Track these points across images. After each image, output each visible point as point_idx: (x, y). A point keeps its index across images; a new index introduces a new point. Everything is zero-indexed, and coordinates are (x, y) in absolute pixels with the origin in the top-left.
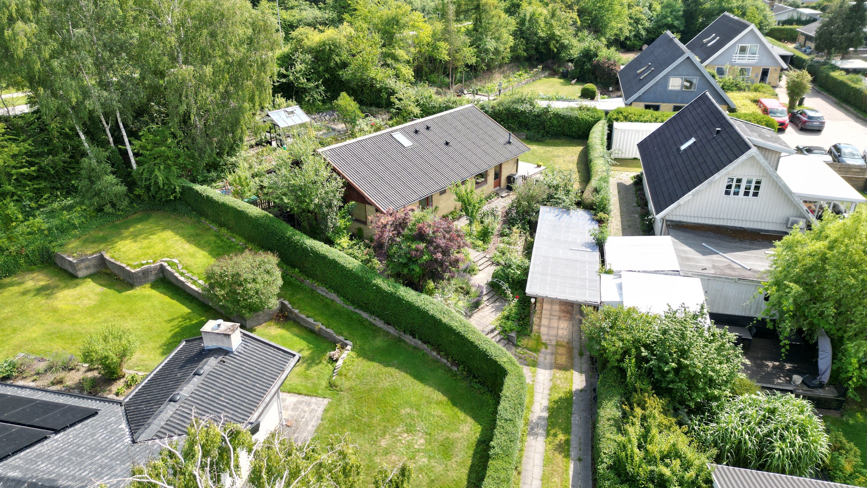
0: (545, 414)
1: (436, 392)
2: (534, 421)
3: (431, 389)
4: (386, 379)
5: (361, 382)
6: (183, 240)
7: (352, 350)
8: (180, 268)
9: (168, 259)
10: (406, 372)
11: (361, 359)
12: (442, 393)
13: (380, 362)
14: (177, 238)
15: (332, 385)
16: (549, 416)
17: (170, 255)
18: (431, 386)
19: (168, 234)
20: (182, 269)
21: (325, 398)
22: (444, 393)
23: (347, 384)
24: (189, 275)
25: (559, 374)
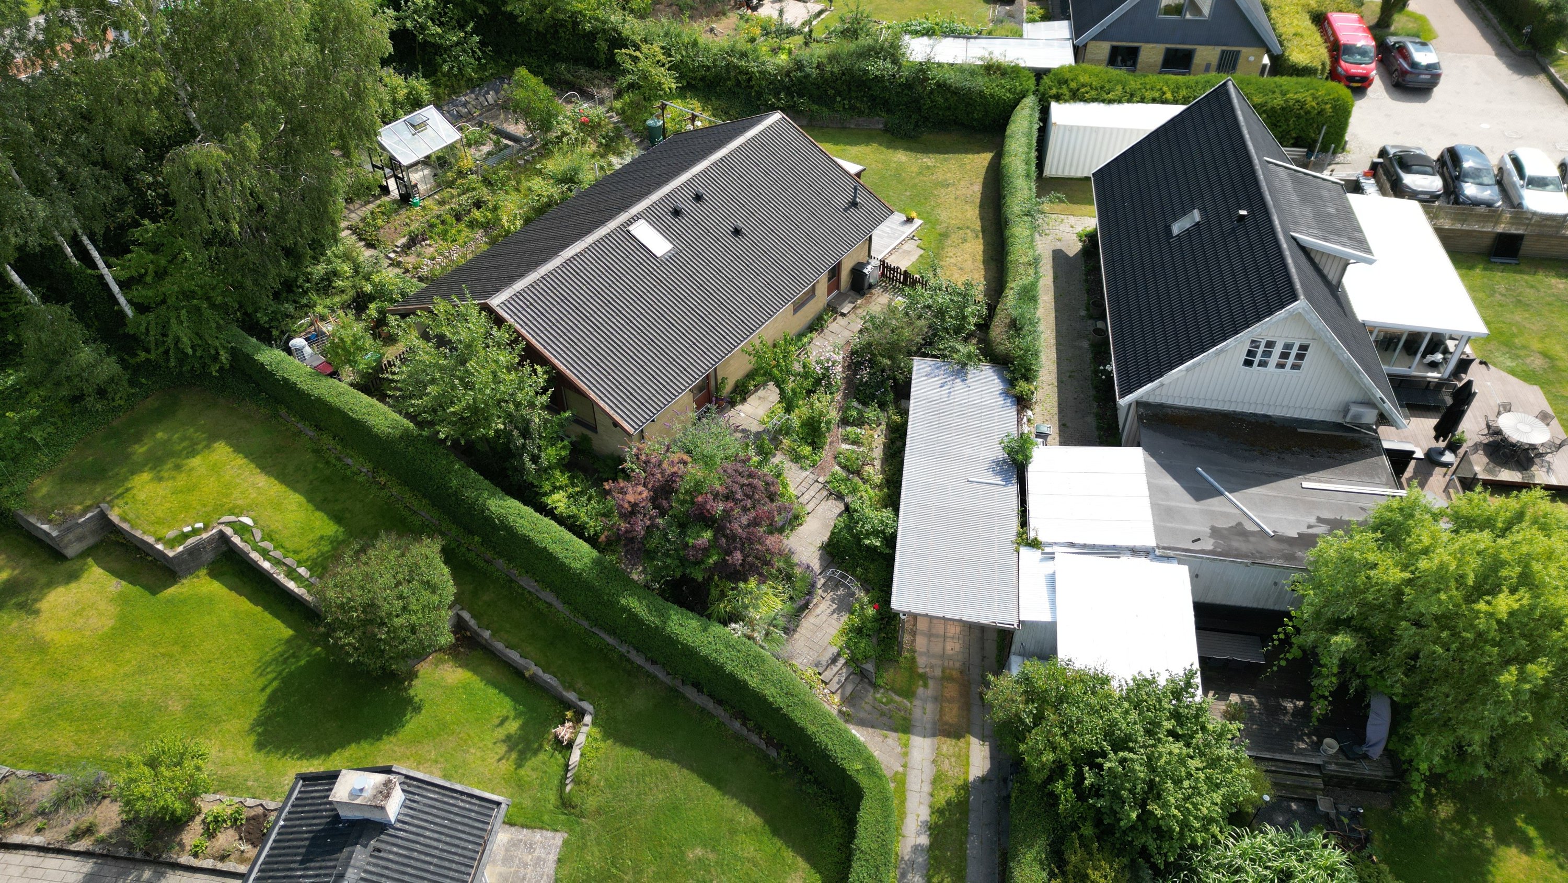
0: (924, 840)
1: (745, 808)
2: (906, 858)
3: (735, 801)
4: (657, 786)
5: (615, 796)
6: (252, 466)
7: (594, 723)
8: (258, 539)
9: (232, 518)
10: (691, 768)
11: (610, 742)
12: (754, 809)
13: (644, 748)
14: (240, 460)
15: (565, 803)
16: (931, 845)
17: (235, 507)
18: (734, 795)
19: (222, 451)
20: (263, 540)
21: (556, 831)
22: (758, 810)
23: (592, 803)
24: (277, 554)
25: (948, 746)
